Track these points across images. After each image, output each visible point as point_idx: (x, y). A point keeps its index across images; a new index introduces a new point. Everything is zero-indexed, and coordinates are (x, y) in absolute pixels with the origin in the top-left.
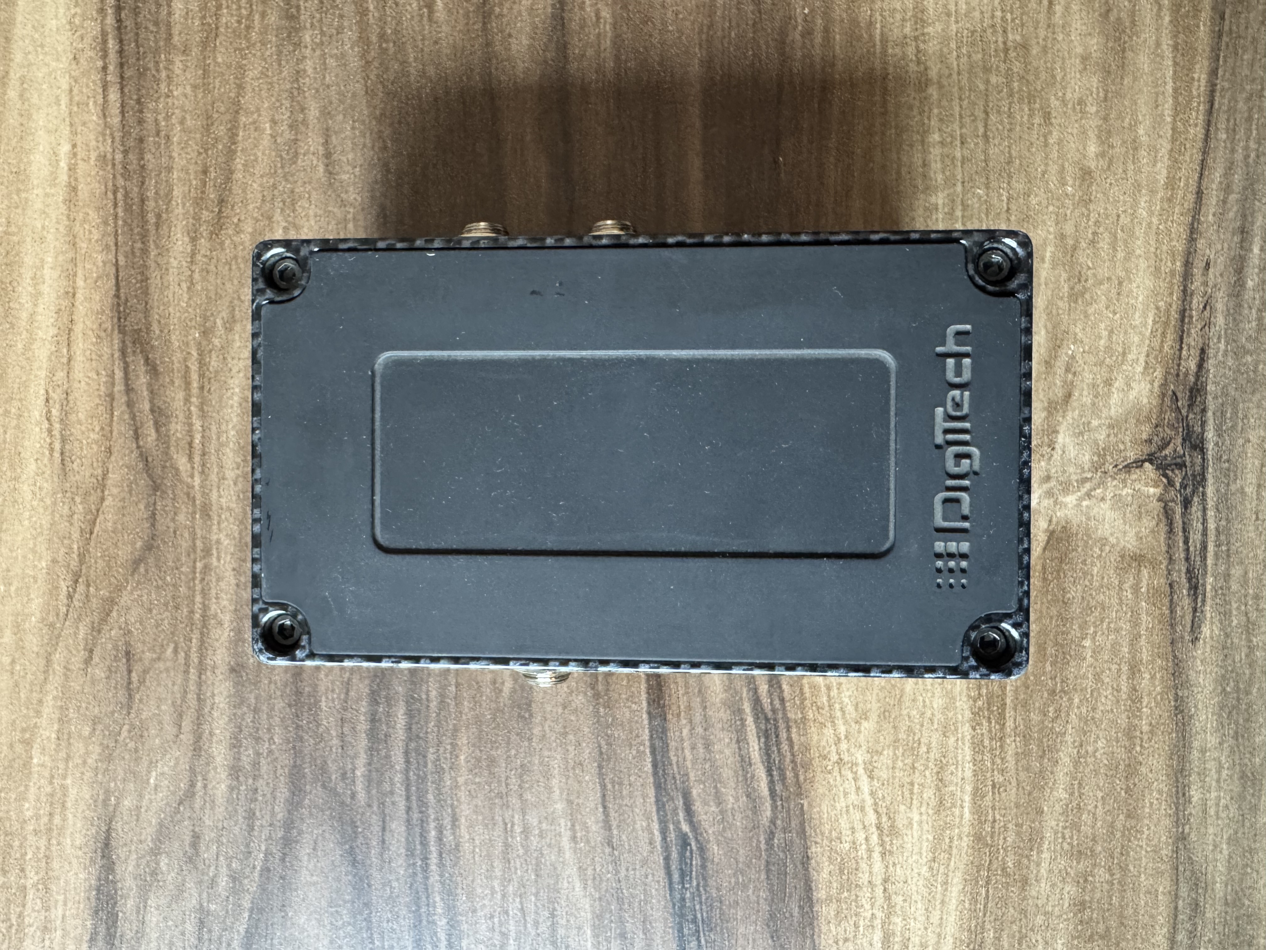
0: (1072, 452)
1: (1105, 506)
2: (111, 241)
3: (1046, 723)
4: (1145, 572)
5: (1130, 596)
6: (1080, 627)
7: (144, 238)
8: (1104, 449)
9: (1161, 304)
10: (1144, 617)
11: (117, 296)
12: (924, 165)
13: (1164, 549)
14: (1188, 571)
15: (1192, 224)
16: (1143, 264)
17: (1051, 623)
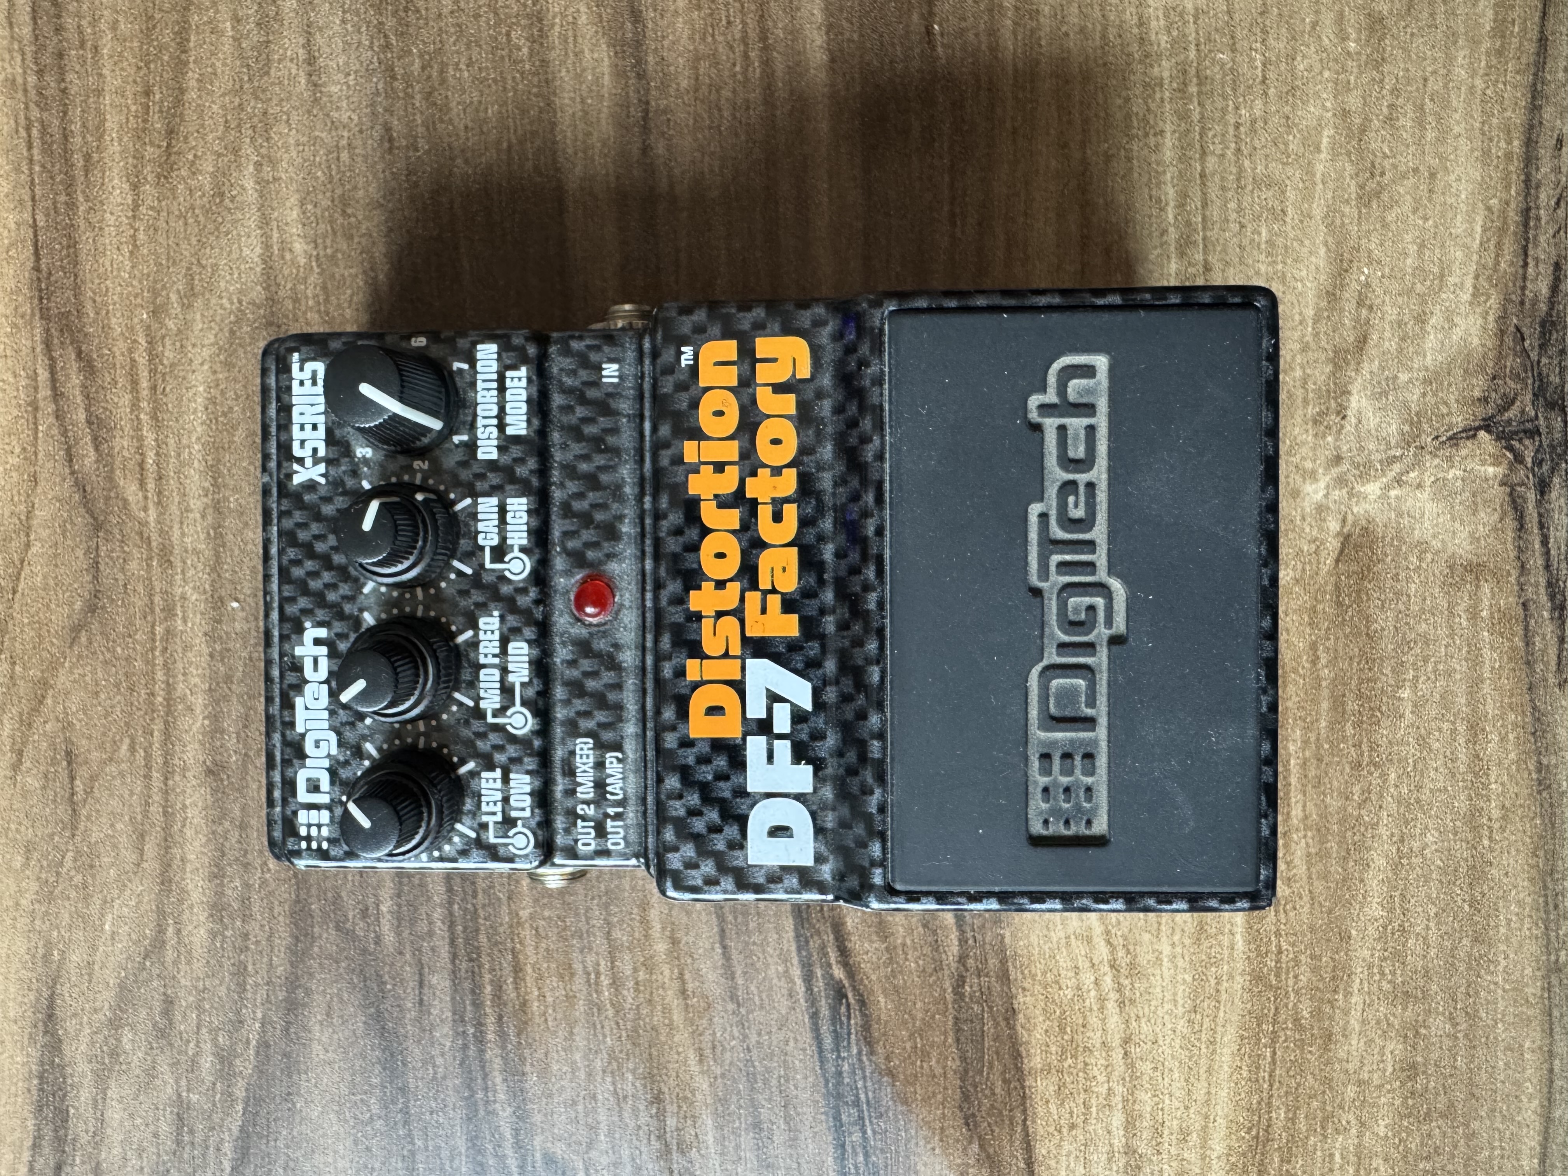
0: (1372, 421)
1: (1424, 496)
2: (26, 194)
3: (1350, 809)
4: (1486, 588)
5: (1465, 624)
6: (1393, 670)
7: (69, 186)
8: (1417, 414)
9: (1494, 202)
10: (1486, 652)
11: (37, 269)
12: (1141, 24)
13: (1513, 554)
14: (1549, 584)
15: (1535, 85)
16: (1464, 146)
17: (1350, 665)
